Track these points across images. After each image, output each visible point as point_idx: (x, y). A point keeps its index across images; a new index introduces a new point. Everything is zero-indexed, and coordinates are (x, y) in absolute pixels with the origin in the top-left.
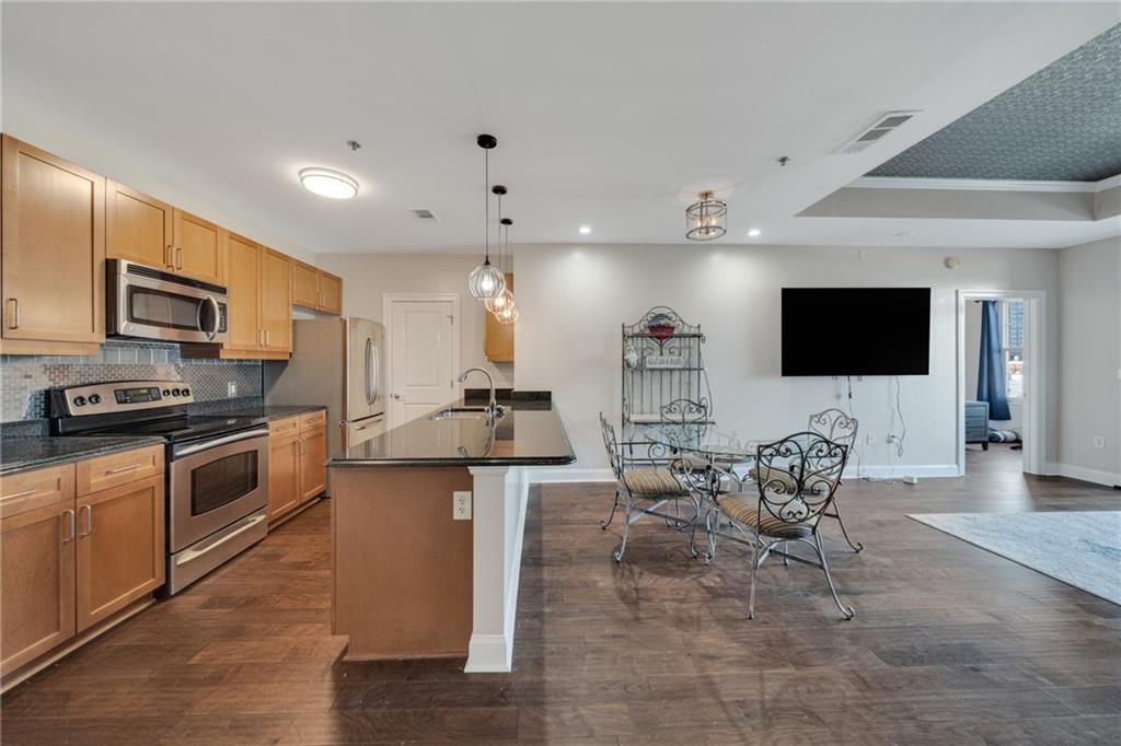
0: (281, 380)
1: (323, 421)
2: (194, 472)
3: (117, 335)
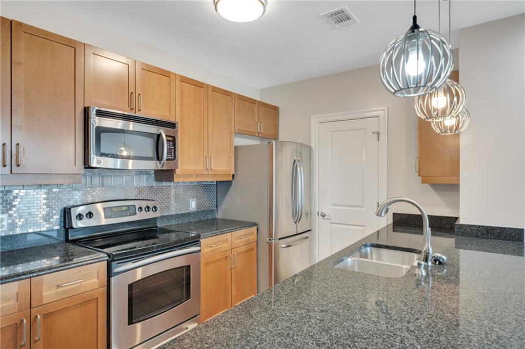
0: (228, 196)
1: (253, 237)
2: (131, 287)
3: (90, 167)
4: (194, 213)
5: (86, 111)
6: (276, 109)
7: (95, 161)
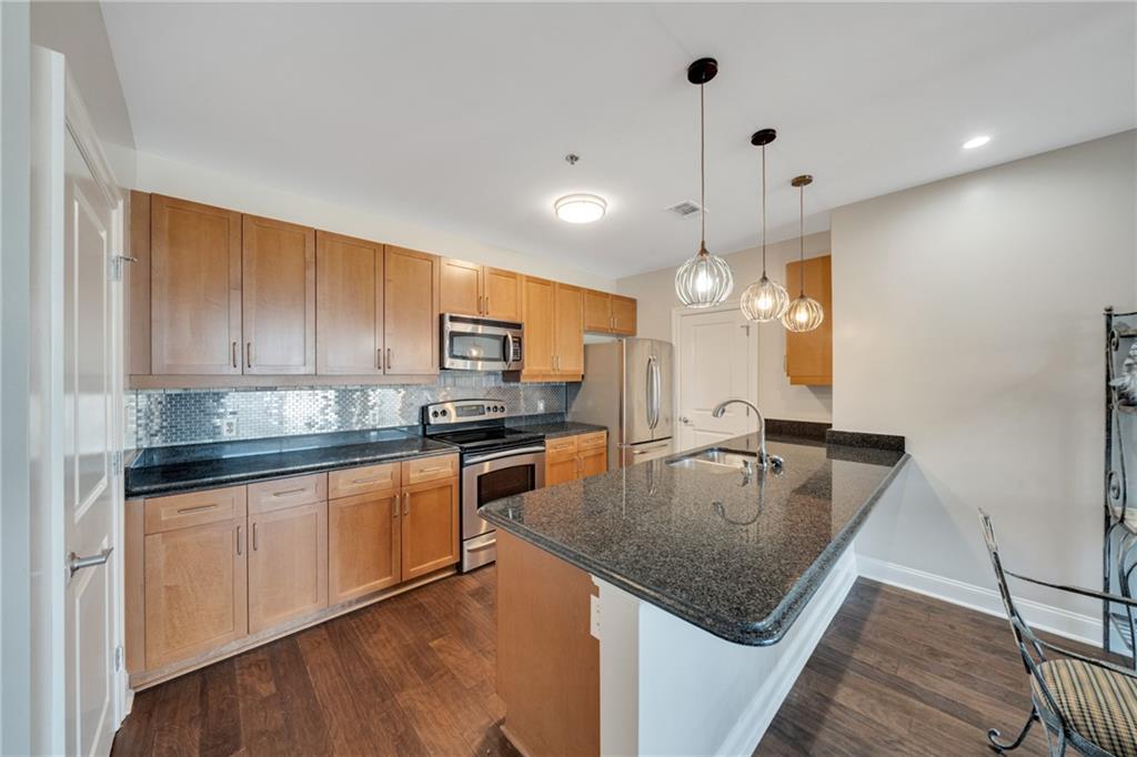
0: (578, 399)
1: (603, 441)
2: (480, 478)
3: (444, 369)
4: (541, 415)
5: (441, 317)
6: (633, 301)
7: (448, 363)
